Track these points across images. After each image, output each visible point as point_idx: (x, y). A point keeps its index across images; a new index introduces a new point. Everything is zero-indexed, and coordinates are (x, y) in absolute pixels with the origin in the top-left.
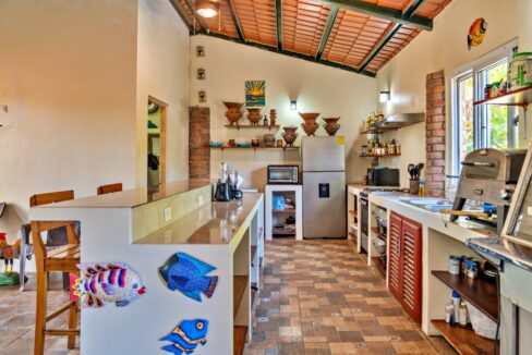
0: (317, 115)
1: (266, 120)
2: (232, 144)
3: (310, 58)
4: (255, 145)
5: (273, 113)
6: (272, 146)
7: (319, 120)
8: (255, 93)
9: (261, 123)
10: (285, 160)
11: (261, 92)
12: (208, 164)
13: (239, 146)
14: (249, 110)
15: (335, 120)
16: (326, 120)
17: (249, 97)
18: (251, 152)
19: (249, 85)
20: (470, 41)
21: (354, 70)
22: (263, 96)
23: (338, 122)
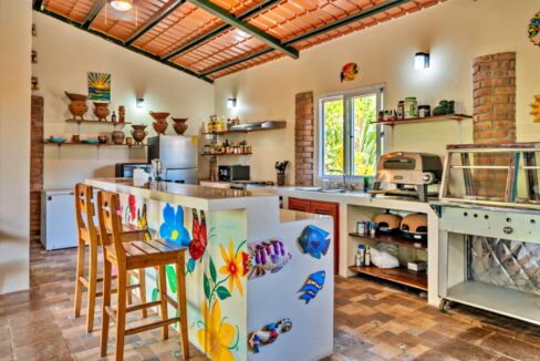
0: (167, 115)
1: (114, 116)
2: (76, 140)
3: (157, 58)
4: (102, 142)
5: (121, 109)
6: (120, 144)
7: (169, 120)
8: (100, 86)
9: (109, 118)
10: (130, 158)
11: (106, 86)
12: (42, 163)
13: (84, 142)
14: (96, 104)
15: (184, 120)
16: (175, 120)
17: (92, 90)
18: (94, 149)
19: (92, 77)
20: (342, 77)
21: (196, 75)
22: (109, 90)
23: (186, 123)
